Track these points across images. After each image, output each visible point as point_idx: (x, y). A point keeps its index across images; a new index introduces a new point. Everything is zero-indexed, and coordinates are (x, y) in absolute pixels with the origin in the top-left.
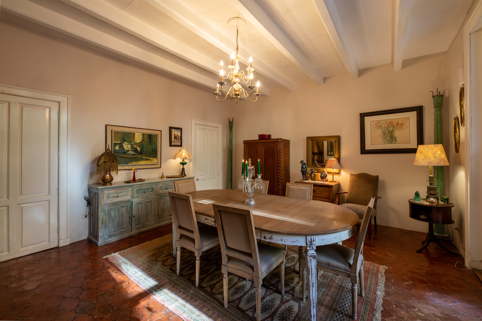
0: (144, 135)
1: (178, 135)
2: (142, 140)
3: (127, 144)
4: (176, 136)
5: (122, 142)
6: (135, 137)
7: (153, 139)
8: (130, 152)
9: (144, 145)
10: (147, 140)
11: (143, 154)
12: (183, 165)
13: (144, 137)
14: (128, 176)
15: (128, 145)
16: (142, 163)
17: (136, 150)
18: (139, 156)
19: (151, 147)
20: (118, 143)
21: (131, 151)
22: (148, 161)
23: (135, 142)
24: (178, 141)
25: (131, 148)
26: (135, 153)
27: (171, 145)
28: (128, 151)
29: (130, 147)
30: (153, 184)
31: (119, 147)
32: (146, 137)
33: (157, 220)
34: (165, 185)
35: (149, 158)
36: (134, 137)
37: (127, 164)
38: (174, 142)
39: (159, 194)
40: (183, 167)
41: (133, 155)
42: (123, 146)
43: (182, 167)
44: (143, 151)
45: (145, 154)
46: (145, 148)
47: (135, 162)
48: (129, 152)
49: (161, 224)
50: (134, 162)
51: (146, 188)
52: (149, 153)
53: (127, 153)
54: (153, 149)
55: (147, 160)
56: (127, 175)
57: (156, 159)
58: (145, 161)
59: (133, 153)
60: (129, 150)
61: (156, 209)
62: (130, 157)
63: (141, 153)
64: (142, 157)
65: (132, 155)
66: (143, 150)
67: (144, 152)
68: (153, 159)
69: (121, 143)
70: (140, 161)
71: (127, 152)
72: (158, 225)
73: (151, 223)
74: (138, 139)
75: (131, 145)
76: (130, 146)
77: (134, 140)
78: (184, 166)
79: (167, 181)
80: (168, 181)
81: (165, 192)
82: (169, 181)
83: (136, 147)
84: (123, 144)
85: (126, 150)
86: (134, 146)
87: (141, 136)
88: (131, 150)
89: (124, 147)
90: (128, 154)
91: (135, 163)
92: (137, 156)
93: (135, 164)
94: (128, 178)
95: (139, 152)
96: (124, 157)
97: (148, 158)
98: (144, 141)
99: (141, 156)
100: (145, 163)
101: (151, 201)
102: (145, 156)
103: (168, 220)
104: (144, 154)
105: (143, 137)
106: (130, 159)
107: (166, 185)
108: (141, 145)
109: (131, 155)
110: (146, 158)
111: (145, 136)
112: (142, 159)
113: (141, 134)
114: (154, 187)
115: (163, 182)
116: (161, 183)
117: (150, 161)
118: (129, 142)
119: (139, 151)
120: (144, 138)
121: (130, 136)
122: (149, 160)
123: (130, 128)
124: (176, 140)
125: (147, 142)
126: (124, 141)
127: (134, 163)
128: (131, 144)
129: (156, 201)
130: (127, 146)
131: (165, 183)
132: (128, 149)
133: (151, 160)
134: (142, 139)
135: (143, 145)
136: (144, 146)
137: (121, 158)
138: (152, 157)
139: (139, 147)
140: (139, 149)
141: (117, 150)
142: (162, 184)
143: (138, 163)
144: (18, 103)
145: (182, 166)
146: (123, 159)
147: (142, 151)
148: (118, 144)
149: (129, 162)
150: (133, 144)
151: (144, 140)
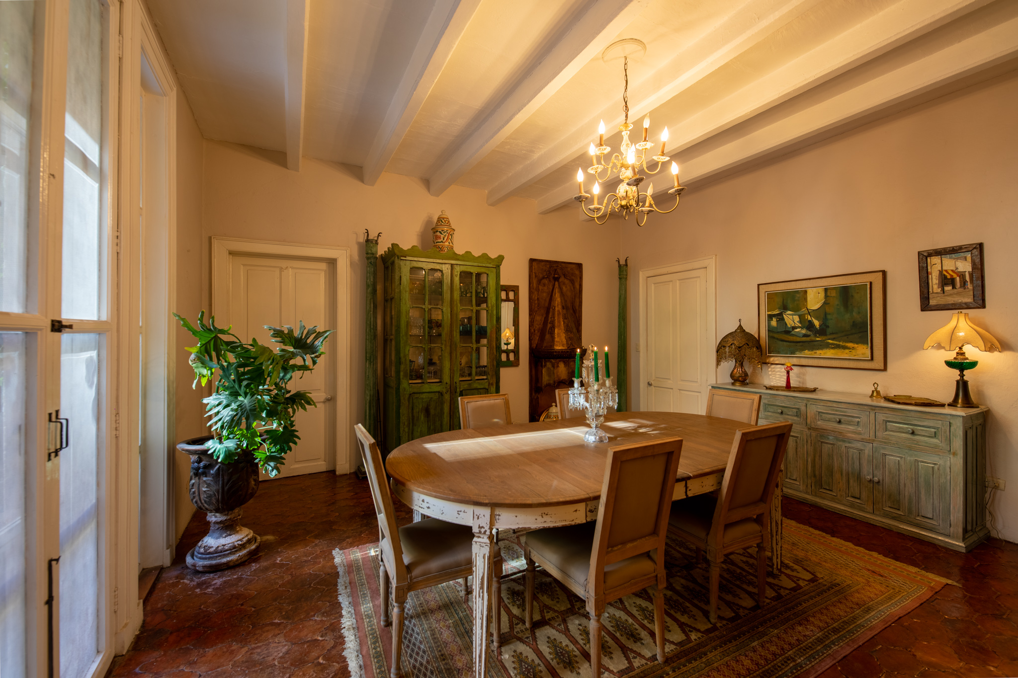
0: (829, 291)
1: (961, 269)
2: (825, 303)
3: (792, 315)
4: (949, 277)
5: (782, 311)
6: (809, 299)
7: (852, 296)
8: (798, 330)
9: (829, 314)
10: (836, 302)
11: (828, 333)
12: (962, 370)
13: (828, 296)
14: (798, 379)
15: (794, 316)
16: (825, 353)
17: (810, 326)
18: (817, 339)
19: (847, 316)
20: (775, 314)
21: (799, 327)
22: (843, 350)
23: (807, 309)
24: (962, 290)
25: (800, 322)
26: (809, 333)
27: (925, 305)
28: (794, 328)
29: (798, 320)
30: (799, 401)
31: (777, 321)
32: (833, 294)
33: (813, 488)
34: (833, 410)
35: (844, 344)
36: (806, 299)
37: (792, 354)
38: (942, 295)
39: (817, 427)
40: (962, 376)
41: (805, 336)
42: (784, 320)
43: (959, 378)
44: (828, 327)
45: (833, 334)
46: (832, 319)
47: (809, 350)
48: (796, 330)
49: (822, 502)
50: (806, 351)
51: (783, 405)
52: (843, 332)
53: (793, 333)
54: (854, 322)
55: (838, 347)
56: (798, 377)
57: (865, 346)
58: (832, 351)
59: (804, 331)
60: (796, 325)
61: (809, 460)
62: (798, 339)
63: (822, 332)
64: (824, 340)
65: (801, 335)
66: (827, 324)
67: (829, 331)
68: (856, 346)
69: (781, 314)
70: (822, 349)
71: (791, 330)
72: (814, 499)
73: (796, 485)
74: (815, 301)
75: (800, 316)
76: (796, 318)
77: (807, 305)
78: (965, 372)
79: (840, 404)
80: (843, 404)
81: (832, 429)
82: (847, 405)
83: (809, 318)
84: (784, 315)
85: (789, 326)
86: (806, 318)
87: (822, 295)
88: (800, 325)
89: (786, 320)
90: (793, 335)
91: (810, 352)
92: (812, 338)
93: (809, 354)
94: (800, 382)
95: (817, 329)
96: (787, 339)
97: (841, 343)
98: (829, 304)
99: (824, 338)
100: (833, 354)
101: (797, 437)
102: (833, 339)
103: (844, 505)
104: (831, 334)
105: (826, 296)
106: (798, 344)
107: (836, 411)
108: (822, 313)
109: (800, 337)
110: (835, 342)
111: (831, 294)
112: (827, 346)
113: (821, 291)
114: (803, 408)
115: (829, 402)
116: (822, 404)
117: (847, 351)
118: (796, 310)
119: (818, 327)
120: (828, 298)
121: (797, 298)
122: (845, 348)
123: (800, 281)
124: (948, 288)
125: (838, 305)
126: (785, 308)
127: (807, 353)
128: (800, 313)
129: (809, 442)
130: (791, 319)
131: (835, 406)
132: (793, 325)
133: (849, 348)
134: (823, 301)
135: (826, 314)
136: (829, 317)
137: (781, 342)
138: (851, 342)
139: (817, 318)
140: (817, 323)
141: (774, 327)
142: (825, 407)
143: (815, 354)
144: (678, 281)
145: (957, 372)
146: (785, 343)
147: (825, 327)
148: (774, 316)
149: (797, 350)
150: (805, 314)
151: (827, 302)
